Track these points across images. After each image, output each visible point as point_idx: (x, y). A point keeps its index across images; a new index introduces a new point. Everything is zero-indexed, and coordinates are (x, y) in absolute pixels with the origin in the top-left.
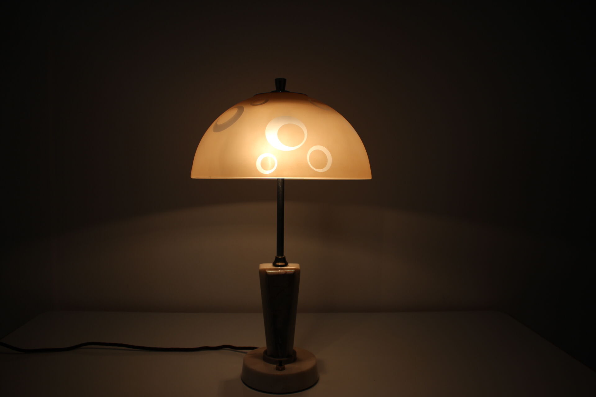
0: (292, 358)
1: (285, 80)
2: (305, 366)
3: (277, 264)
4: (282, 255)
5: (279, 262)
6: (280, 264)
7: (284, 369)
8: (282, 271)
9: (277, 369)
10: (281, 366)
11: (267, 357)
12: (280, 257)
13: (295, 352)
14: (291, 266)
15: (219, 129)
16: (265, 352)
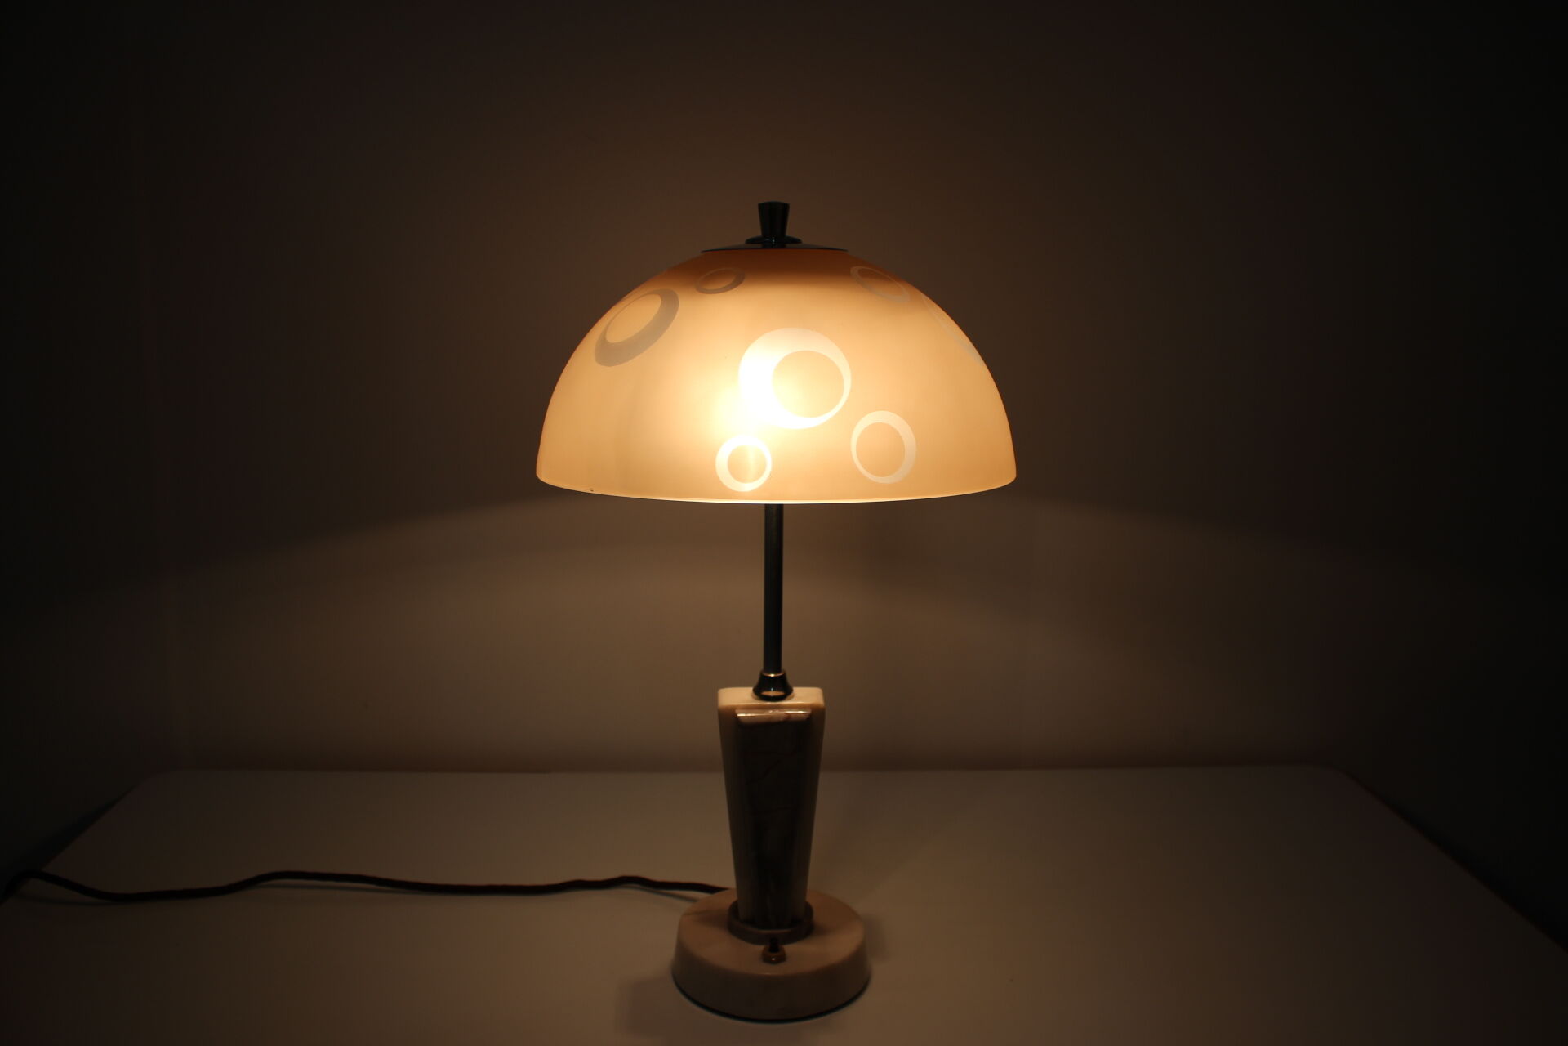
0: (803, 926)
1: (785, 208)
2: (836, 947)
3: (765, 693)
4: (777, 669)
5: (770, 690)
6: (772, 693)
7: (782, 959)
8: (777, 712)
9: (766, 959)
10: (774, 952)
11: (739, 922)
12: (772, 675)
13: (809, 910)
14: (800, 699)
15: (611, 355)
16: (734, 908)
